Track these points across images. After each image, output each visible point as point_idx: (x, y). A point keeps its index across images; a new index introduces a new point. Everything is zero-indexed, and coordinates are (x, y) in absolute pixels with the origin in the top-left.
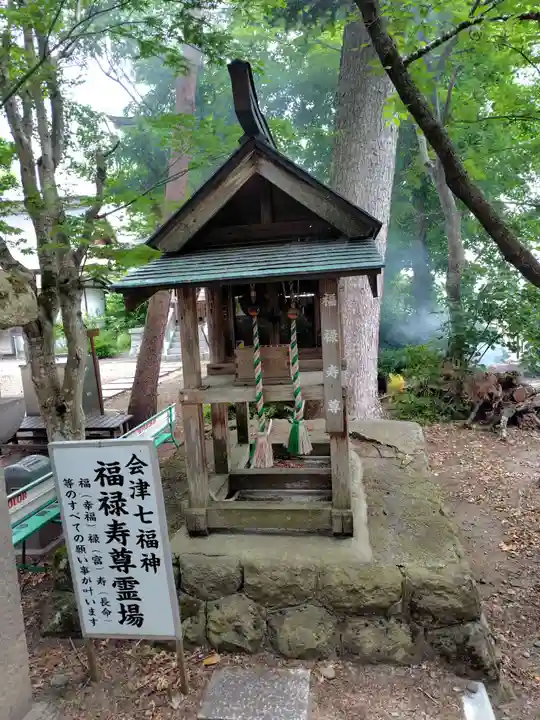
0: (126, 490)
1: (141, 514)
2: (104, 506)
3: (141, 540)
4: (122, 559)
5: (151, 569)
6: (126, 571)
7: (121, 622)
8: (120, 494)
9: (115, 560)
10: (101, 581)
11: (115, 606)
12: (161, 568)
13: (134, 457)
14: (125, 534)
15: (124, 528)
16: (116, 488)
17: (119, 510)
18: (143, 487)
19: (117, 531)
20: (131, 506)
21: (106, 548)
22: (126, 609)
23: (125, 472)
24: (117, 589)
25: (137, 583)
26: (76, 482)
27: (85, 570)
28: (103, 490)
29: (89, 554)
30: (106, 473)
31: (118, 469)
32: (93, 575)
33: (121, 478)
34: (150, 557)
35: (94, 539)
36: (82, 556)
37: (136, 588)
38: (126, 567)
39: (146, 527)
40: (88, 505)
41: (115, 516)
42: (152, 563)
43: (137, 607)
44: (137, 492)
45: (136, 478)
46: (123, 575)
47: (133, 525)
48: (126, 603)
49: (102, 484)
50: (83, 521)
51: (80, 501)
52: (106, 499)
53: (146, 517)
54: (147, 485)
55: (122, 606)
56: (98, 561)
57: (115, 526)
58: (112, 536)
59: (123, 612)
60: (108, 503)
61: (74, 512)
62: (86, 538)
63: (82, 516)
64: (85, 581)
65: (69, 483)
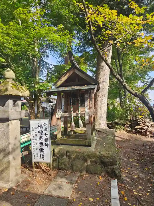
0: (43, 129)
3: (45, 140)
4: (41, 144)
5: (47, 146)
6: (42, 147)
7: (40, 159)
9: (40, 145)
10: (37, 149)
11: (39, 155)
12: (49, 146)
13: (45, 123)
14: (42, 139)
16: (41, 129)
17: (41, 134)
18: (46, 129)
20: (44, 132)
21: (38, 142)
22: (41, 155)
23: (43, 126)
24: (40, 151)
25: (44, 149)
26: (34, 128)
27: (34, 147)
28: (39, 129)
29: (35, 143)
30: (40, 126)
33: (42, 127)
34: (47, 144)
35: (36, 140)
37: (44, 151)
38: (42, 146)
39: (46, 138)
40: (36, 132)
42: (47, 145)
43: (43, 155)
45: (45, 127)
47: (44, 137)
48: (41, 154)
51: (34, 132)
52: (39, 131)
53: (46, 135)
56: (37, 144)
57: (41, 137)
58: (40, 139)
59: (41, 156)
60: (40, 132)
61: (33, 134)
62: (35, 140)
63: (35, 135)
64: (34, 149)
65: (33, 128)
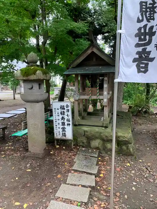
1: (68, 115)
2: (61, 113)
3: (67, 120)
4: (63, 124)
5: (68, 126)
7: (62, 136)
8: (64, 111)
10: (59, 128)
12: (70, 126)
13: (67, 105)
14: (64, 119)
15: (64, 118)
16: (63, 110)
17: (64, 114)
18: (68, 110)
19: (63, 118)
20: (66, 114)
21: (60, 122)
23: (65, 107)
24: (62, 129)
26: (56, 109)
27: (56, 126)
30: (62, 107)
31: (64, 107)
32: (58, 127)
34: (68, 124)
35: (59, 120)
36: (56, 123)
37: (65, 129)
39: (68, 118)
40: (58, 113)
41: (63, 116)
43: (65, 133)
44: (67, 111)
45: (67, 108)
46: (63, 127)
47: (66, 117)
49: (61, 109)
50: (57, 116)
51: (57, 112)
53: (68, 116)
54: (69, 110)
55: (63, 133)
56: (59, 124)
59: (62, 134)
61: (55, 115)
62: (57, 119)
63: (57, 115)
64: (56, 128)
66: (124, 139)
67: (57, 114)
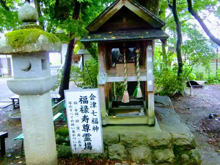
0: (89, 105)
1: (93, 113)
2: (82, 110)
3: (93, 121)
4: (86, 128)
5: (96, 131)
6: (87, 132)
7: (85, 149)
8: (87, 106)
9: (84, 128)
10: (79, 135)
11: (83, 143)
12: (99, 130)
13: (92, 94)
14: (88, 119)
15: (88, 117)
16: (86, 104)
17: (86, 111)
18: (94, 104)
19: (85, 118)
20: (90, 110)
21: (81, 124)
22: (87, 144)
23: (89, 99)
24: (84, 137)
25: (90, 135)
26: (73, 103)
27: (74, 132)
28: (82, 105)
29: (75, 126)
30: (83, 99)
31: (86, 99)
32: (77, 133)
33: (87, 101)
34: (95, 127)
35: (77, 121)
36: (73, 127)
37: (90, 137)
38: (88, 130)
39: (95, 117)
40: (76, 110)
41: (85, 114)
42: (96, 129)
43: (90, 143)
44: (92, 106)
45: (92, 101)
46: (86, 133)
47: (90, 116)
48: (87, 142)
49: (81, 103)
50: (74, 115)
51: (73, 109)
52: (82, 108)
53: (95, 114)
54: (95, 103)
55: (85, 143)
56: (78, 128)
57: (85, 116)
58: (84, 120)
59: (86, 145)
60: (83, 109)
61: (71, 113)
62: (75, 121)
63: (74, 114)
64: (73, 135)
65: (70, 103)
66: (184, 143)
67: (74, 112)
